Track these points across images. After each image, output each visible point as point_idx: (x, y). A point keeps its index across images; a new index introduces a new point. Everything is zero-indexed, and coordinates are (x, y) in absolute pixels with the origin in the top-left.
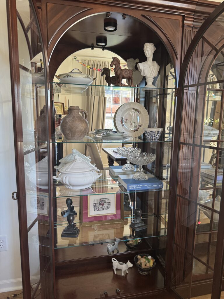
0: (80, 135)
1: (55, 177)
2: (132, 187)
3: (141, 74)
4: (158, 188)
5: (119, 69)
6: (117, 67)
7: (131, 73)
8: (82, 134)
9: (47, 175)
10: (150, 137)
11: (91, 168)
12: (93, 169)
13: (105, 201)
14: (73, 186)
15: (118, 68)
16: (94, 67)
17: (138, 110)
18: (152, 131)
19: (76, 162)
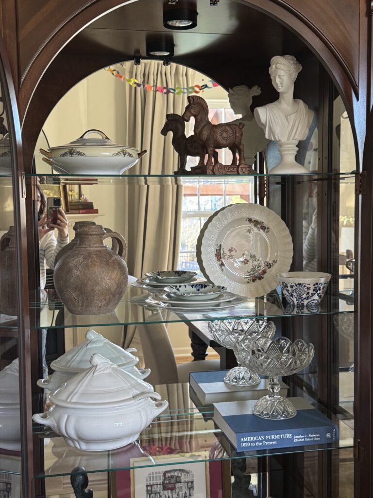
0: (104, 302)
1: (38, 418)
2: (251, 442)
3: (264, 134)
4: (324, 442)
5: (204, 126)
6: (201, 120)
7: (238, 134)
8: (110, 299)
9: (18, 414)
10: (295, 299)
11: (136, 389)
12: (143, 393)
13: (180, 477)
14: (88, 441)
15: (203, 124)
16: (148, 83)
17: (262, 223)
18: (299, 284)
19: (96, 374)
